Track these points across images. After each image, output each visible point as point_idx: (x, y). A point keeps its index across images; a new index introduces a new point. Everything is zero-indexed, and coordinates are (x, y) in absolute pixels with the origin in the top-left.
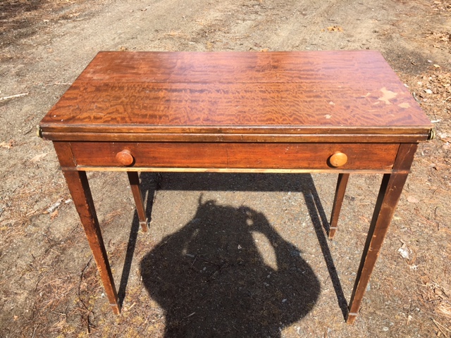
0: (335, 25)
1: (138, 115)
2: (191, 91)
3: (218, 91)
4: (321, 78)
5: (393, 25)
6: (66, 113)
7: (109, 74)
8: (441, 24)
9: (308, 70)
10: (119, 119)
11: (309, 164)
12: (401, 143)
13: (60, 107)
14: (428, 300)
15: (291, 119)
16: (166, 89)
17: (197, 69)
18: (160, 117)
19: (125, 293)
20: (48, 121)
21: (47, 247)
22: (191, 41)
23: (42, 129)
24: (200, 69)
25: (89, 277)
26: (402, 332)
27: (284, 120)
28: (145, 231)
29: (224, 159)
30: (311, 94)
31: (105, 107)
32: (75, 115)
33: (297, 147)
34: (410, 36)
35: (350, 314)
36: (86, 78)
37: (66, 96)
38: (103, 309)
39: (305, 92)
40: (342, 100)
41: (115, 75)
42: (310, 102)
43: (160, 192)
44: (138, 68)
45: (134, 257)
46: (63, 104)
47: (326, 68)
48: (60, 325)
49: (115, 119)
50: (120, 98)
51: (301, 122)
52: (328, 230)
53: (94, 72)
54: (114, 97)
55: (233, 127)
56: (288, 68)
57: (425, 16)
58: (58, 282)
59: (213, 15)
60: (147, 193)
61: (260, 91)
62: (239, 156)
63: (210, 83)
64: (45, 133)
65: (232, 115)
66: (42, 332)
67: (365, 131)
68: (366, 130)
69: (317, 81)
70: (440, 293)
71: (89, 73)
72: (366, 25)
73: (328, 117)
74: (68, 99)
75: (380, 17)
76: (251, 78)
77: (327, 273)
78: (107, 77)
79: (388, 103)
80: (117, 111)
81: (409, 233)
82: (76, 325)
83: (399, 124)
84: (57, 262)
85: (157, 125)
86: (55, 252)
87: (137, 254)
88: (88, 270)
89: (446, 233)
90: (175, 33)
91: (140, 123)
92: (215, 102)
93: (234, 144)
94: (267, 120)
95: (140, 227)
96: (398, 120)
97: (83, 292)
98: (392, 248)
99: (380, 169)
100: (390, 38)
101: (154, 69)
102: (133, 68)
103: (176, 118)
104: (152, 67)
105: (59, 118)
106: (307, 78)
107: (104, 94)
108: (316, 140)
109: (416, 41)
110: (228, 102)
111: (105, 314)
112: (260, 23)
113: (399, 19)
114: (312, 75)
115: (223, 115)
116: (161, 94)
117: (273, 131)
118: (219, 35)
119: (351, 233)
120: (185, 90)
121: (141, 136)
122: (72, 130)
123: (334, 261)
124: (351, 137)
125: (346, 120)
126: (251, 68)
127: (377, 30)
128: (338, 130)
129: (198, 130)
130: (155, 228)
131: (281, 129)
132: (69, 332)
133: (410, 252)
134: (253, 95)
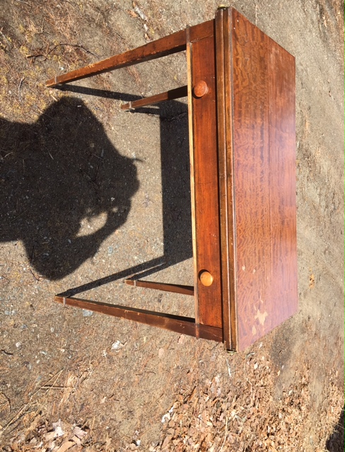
0: (315, 281)
1: (241, 100)
2: (262, 148)
3: (262, 172)
4: (274, 262)
5: (315, 334)
6: (241, 31)
7: (275, 69)
8: (317, 377)
9: (281, 252)
10: (237, 82)
11: (201, 255)
12: (223, 328)
13: (245, 24)
14: (78, 366)
15: (241, 237)
16: (263, 124)
17: (280, 152)
18: (239, 121)
19: (65, 90)
20: (233, 15)
21: (102, 9)
22: (300, 144)
23: (226, 10)
24: (280, 155)
25: (77, 53)
26: (50, 344)
27: (240, 231)
28: (122, 107)
29: (203, 181)
30: (261, 254)
31: (246, 68)
32: (239, 40)
33: (217, 244)
34: (306, 349)
35: (64, 298)
36: (271, 47)
37: (255, 30)
38: (49, 69)
39: (263, 249)
40: (257, 280)
41: (274, 75)
42: (255, 253)
43: (158, 120)
44: (281, 96)
45: (98, 98)
46: (249, 27)
47: (282, 266)
48: (32, 28)
49: (237, 79)
50: (255, 81)
51: (239, 245)
52: (132, 279)
53: (276, 54)
54: (255, 75)
55: (232, 187)
56: (283, 234)
57: (324, 362)
58: (71, 22)
59: (325, 164)
60: (157, 108)
61: (263, 210)
62: (206, 194)
63: (269, 164)
64: (222, 12)
65: (243, 186)
66: (24, 9)
67: (232, 299)
68: (234, 299)
69: (272, 259)
70: (84, 376)
71: (276, 49)
72: (315, 309)
73: (244, 268)
74: (253, 31)
75: (323, 322)
76: (273, 201)
77: (95, 279)
78: (273, 68)
79: (256, 317)
80: (244, 80)
81: (133, 349)
82: (33, 44)
83: (239, 326)
84: (89, 20)
85: (233, 119)
86: (98, 16)
87: (101, 100)
88: (84, 52)
89: (134, 381)
90: (307, 127)
91: (235, 102)
92: (253, 170)
93: (217, 188)
94: (239, 216)
95: (125, 103)
96: (242, 325)
97: (63, 48)
98: (119, 335)
99: (199, 314)
100: (303, 332)
101: (280, 111)
102: (281, 92)
103: (239, 136)
104: (282, 109)
105: (236, 25)
106: (274, 250)
107: (258, 66)
108: (223, 259)
109: (301, 355)
110: (253, 182)
111: (45, 72)
112: (317, 211)
113: (321, 339)
114: (277, 255)
115: (243, 178)
116: (259, 120)
117: (230, 222)
118: (305, 171)
119: (131, 299)
120: (263, 142)
121: (222, 104)
122: (226, 38)
123: (106, 285)
124: (227, 288)
125: (241, 283)
126: (282, 202)
127: (311, 320)
128: (233, 276)
129: (230, 156)
130: (125, 117)
131: (232, 228)
132: (26, 37)
133: (117, 350)
134: (260, 204)
